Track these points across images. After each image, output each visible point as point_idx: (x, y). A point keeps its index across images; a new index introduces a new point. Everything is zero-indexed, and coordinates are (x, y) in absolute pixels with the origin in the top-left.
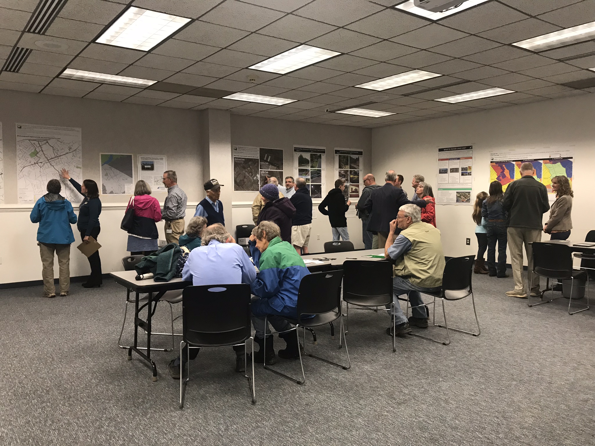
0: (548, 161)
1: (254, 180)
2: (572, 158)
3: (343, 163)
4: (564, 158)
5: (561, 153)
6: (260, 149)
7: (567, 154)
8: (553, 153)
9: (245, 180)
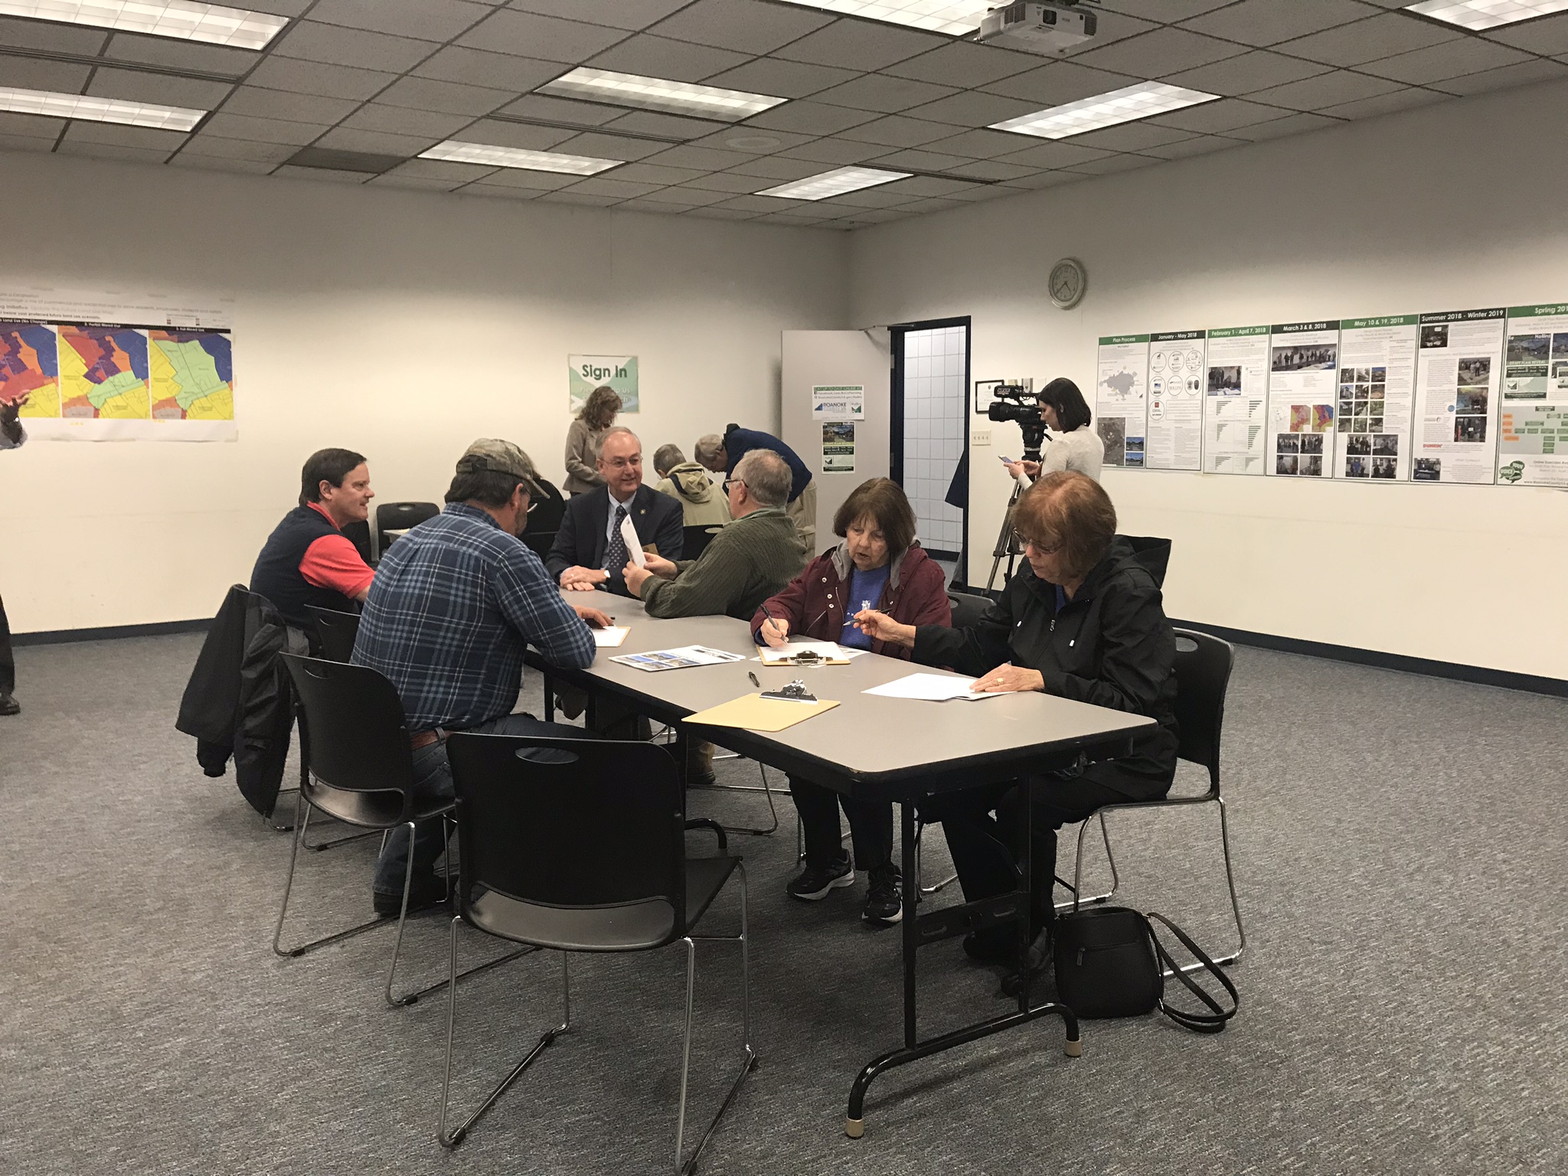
0: (164, 333)
2: (228, 331)
4: (208, 330)
5: (199, 315)
7: (214, 320)
8: (175, 312)
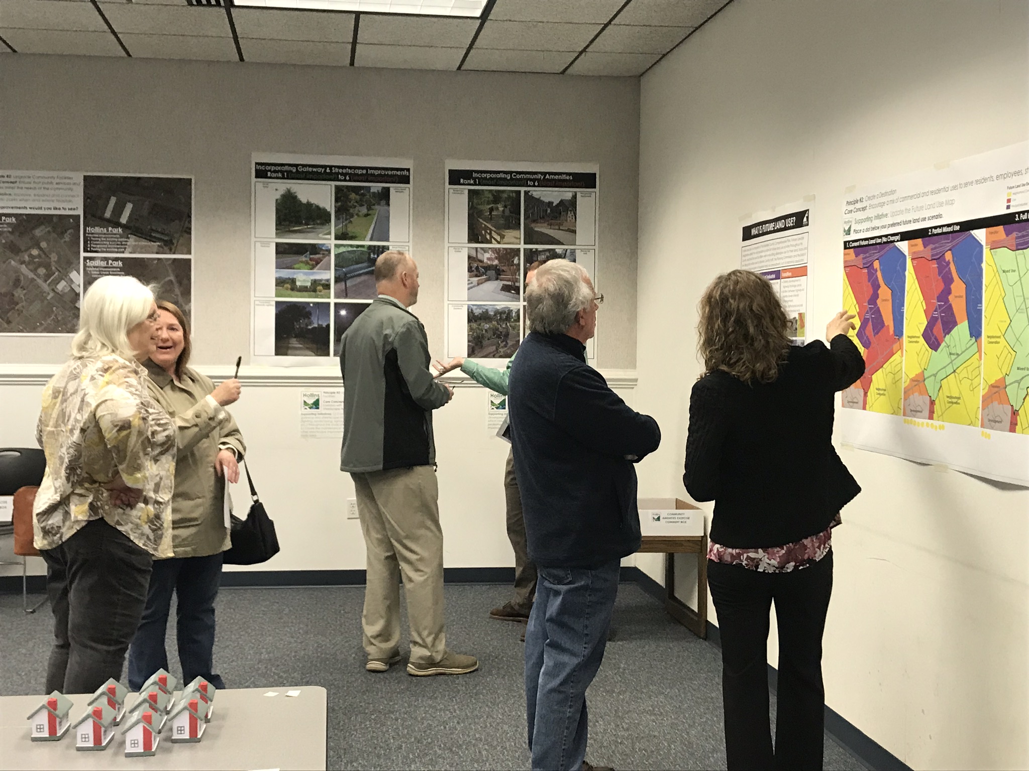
1: (59, 296)
3: (490, 219)
6: (86, 178)
9: (19, 293)
